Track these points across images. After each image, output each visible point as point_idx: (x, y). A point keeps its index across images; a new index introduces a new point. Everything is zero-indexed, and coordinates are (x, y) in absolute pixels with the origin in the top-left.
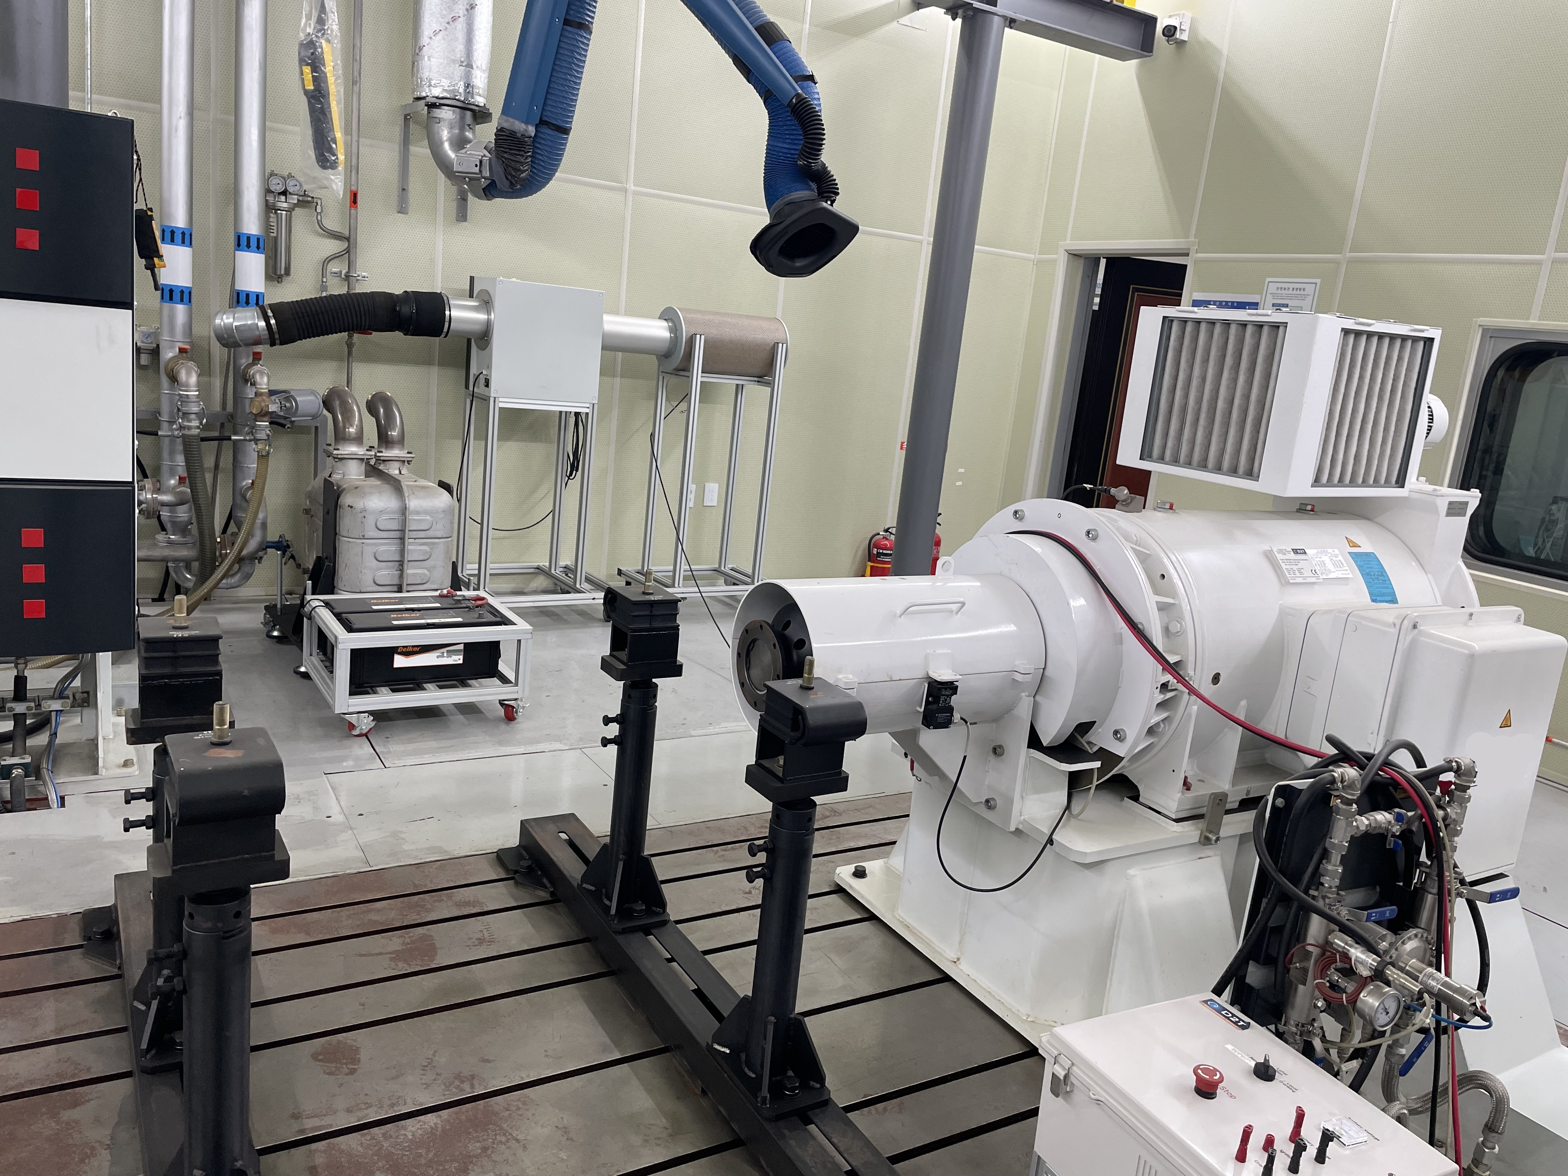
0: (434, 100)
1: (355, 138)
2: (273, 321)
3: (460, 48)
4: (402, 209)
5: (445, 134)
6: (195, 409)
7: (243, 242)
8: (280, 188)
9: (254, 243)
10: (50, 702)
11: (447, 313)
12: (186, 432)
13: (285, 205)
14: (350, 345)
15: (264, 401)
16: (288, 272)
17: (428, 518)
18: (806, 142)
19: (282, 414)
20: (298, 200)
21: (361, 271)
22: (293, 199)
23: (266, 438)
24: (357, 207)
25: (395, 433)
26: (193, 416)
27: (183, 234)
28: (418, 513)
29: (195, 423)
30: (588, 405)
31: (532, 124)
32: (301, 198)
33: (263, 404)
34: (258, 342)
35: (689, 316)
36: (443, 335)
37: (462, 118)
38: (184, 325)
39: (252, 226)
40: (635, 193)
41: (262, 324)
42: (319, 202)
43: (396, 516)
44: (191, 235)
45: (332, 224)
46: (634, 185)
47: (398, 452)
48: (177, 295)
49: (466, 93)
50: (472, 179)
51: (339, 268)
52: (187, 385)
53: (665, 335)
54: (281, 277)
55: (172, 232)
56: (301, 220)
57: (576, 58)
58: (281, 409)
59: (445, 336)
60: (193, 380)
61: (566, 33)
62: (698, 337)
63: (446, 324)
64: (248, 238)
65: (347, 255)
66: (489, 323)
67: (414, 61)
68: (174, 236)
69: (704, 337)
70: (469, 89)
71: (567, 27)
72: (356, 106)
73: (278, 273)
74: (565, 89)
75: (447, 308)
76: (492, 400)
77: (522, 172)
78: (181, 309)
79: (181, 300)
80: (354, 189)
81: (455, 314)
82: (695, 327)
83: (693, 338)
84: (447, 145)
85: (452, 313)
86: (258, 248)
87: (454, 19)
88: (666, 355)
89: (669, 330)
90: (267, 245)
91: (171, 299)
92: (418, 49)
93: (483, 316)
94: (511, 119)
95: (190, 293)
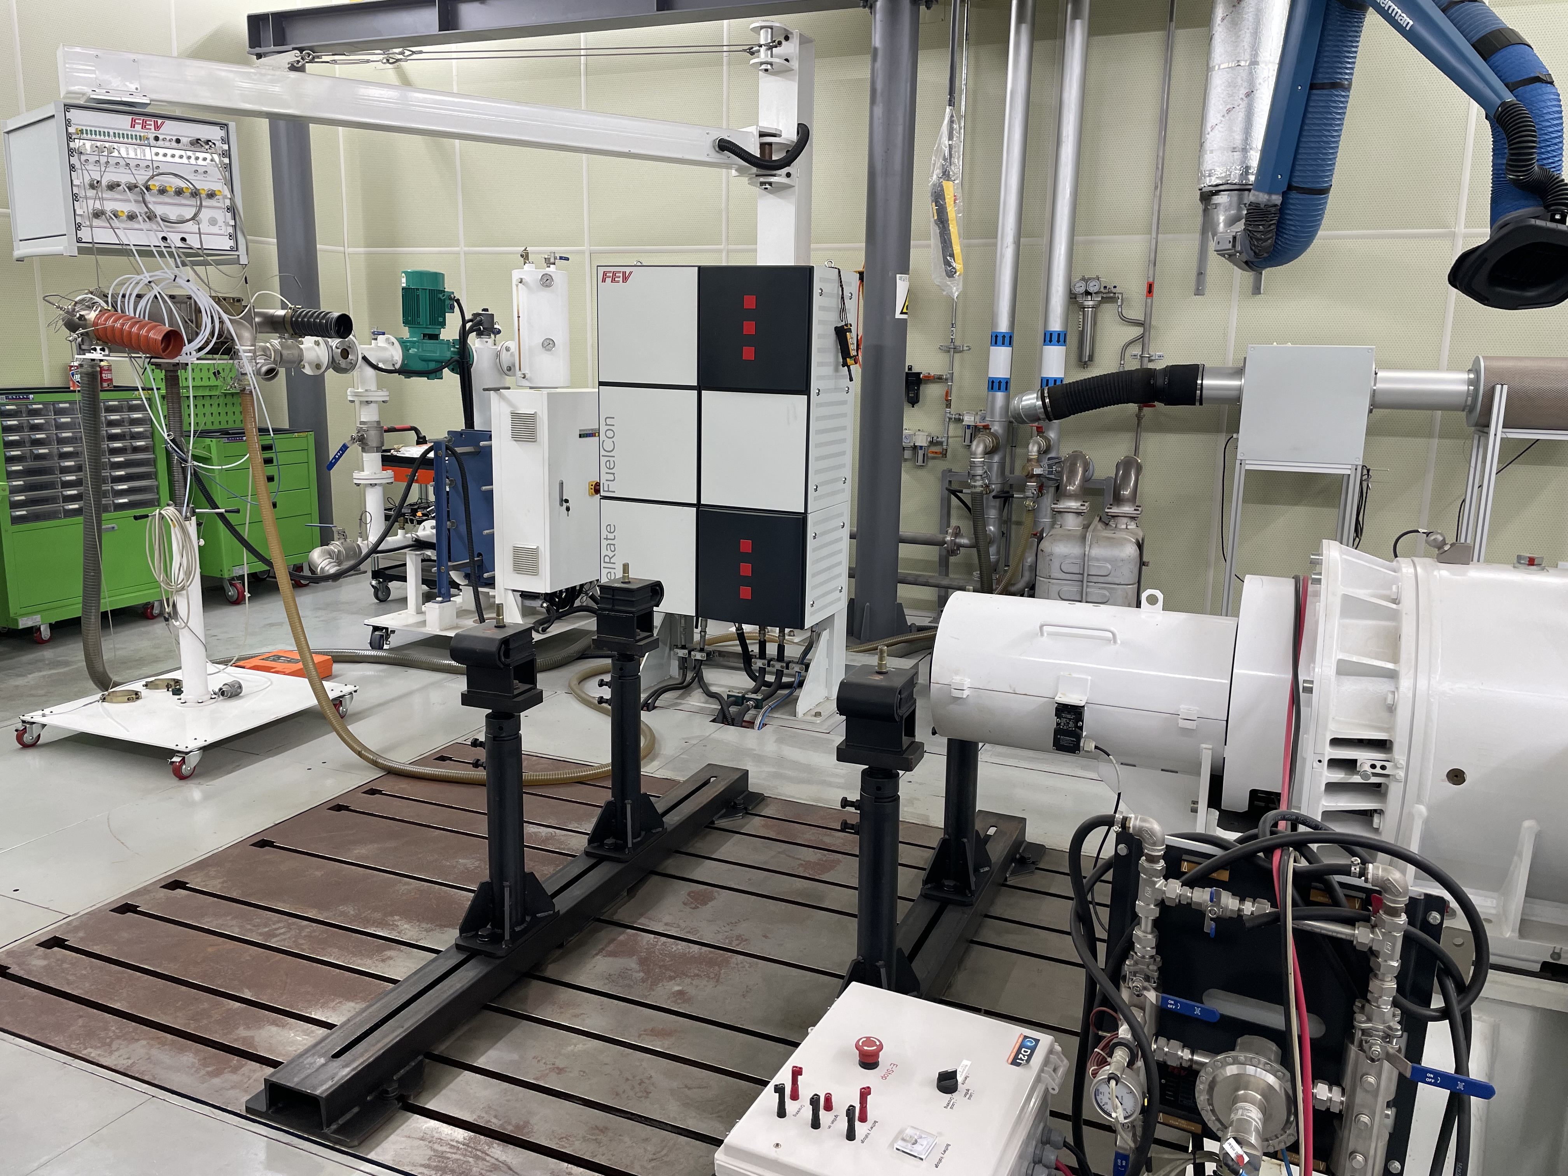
0: (1212, 189)
1: (1154, 235)
2: (1047, 400)
4: (1200, 291)
5: (1222, 218)
6: (980, 472)
7: (1050, 338)
8: (1082, 290)
9: (1055, 338)
11: (1199, 382)
12: (974, 490)
13: (1091, 303)
15: (1032, 465)
16: (1091, 358)
17: (1110, 567)
19: (1053, 476)
20: (1102, 298)
21: (1154, 350)
22: (1098, 297)
23: (1032, 495)
24: (1152, 296)
25: (1127, 493)
26: (978, 478)
27: (1004, 337)
28: (1098, 560)
29: (979, 483)
30: (1350, 467)
31: (1278, 194)
32: (1105, 296)
33: (1030, 468)
34: (1037, 419)
36: (1197, 403)
37: (1238, 199)
38: (1001, 408)
39: (1056, 325)
40: (1465, 236)
41: (1041, 403)
42: (1120, 296)
43: (1078, 561)
44: (1011, 337)
45: (1136, 313)
46: (1466, 227)
47: (1127, 509)
48: (996, 385)
49: (1242, 174)
50: (1230, 255)
51: (1136, 350)
52: (975, 454)
53: (1466, 388)
54: (1085, 363)
55: (996, 336)
56: (1108, 313)
57: (1327, 119)
58: (1051, 473)
59: (1201, 404)
60: (980, 449)
61: (1313, 98)
62: (1498, 387)
63: (1198, 392)
64: (1051, 334)
65: (1141, 339)
66: (1240, 389)
67: (1199, 157)
68: (998, 339)
69: (1505, 387)
70: (1246, 170)
71: (1315, 92)
72: (1156, 208)
73: (1083, 360)
74: (1316, 151)
75: (1200, 378)
76: (1238, 462)
77: (1266, 240)
78: (1000, 396)
79: (999, 389)
80: (1151, 280)
81: (1206, 382)
82: (1498, 377)
83: (1493, 389)
84: (1222, 225)
85: (1204, 382)
86: (1058, 341)
87: (1229, 111)
88: (1471, 409)
89: (1470, 382)
90: (1072, 339)
91: (992, 389)
92: (1202, 145)
93: (1235, 383)
94: (1257, 193)
95: (1007, 383)
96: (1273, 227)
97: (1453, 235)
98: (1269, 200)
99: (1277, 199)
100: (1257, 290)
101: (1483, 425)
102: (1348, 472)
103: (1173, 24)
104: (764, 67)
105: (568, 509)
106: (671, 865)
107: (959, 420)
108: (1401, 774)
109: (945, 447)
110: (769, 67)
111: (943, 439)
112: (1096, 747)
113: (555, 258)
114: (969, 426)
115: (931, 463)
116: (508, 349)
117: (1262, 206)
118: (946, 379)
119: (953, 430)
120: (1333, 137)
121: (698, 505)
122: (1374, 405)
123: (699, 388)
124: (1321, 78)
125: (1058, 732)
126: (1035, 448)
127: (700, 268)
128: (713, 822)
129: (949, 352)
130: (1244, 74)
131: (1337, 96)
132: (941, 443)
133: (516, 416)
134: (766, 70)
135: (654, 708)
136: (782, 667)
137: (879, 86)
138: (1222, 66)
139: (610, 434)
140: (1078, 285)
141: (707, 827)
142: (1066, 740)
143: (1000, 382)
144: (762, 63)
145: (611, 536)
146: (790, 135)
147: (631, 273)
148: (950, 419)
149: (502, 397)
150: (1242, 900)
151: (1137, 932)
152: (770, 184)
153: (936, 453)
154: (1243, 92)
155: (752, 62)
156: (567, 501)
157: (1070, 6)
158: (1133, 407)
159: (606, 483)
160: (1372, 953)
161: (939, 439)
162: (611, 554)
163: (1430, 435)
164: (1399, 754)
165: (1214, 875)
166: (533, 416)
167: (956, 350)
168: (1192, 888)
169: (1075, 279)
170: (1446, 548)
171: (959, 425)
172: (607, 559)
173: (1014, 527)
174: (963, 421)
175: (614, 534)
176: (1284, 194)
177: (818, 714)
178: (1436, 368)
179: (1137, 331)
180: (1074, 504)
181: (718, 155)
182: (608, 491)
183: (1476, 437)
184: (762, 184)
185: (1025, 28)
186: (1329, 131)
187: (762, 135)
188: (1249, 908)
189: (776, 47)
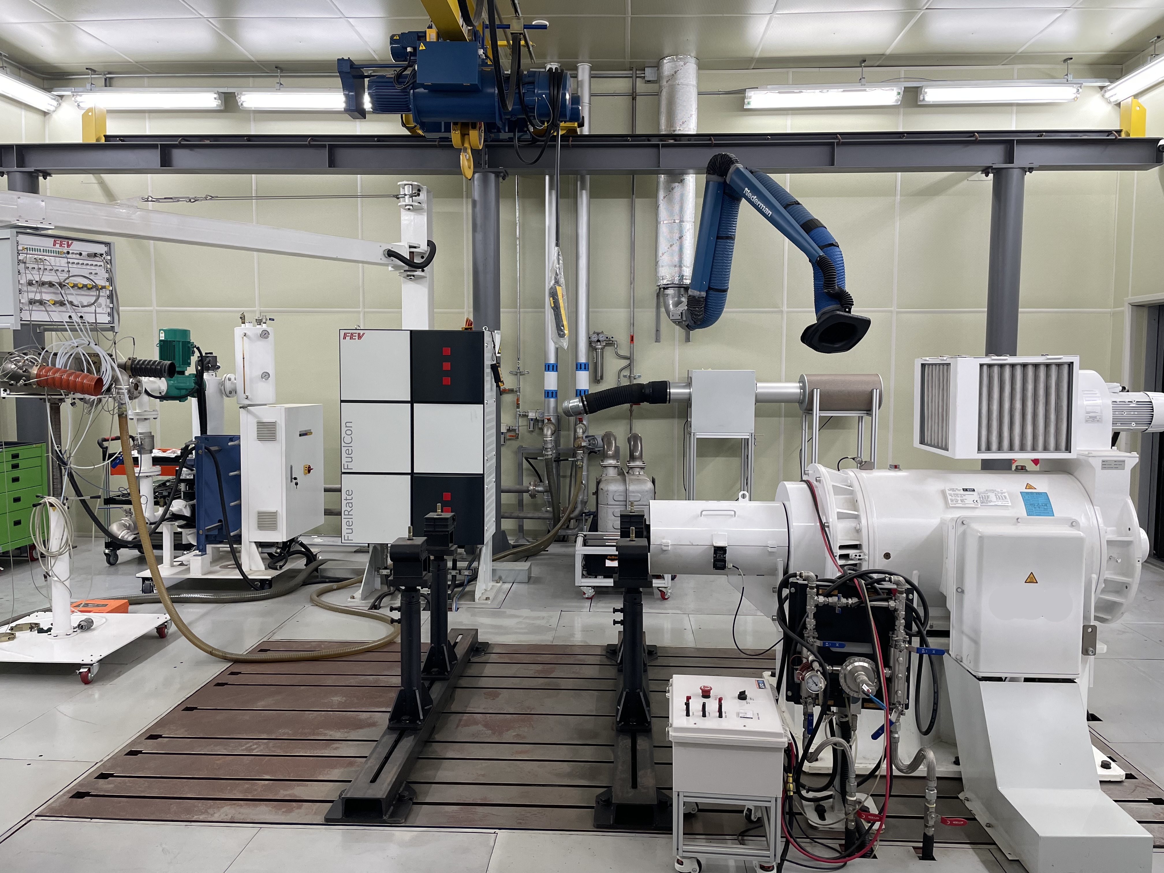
0: (664, 286)
1: (632, 309)
2: (585, 403)
3: (676, 259)
4: (657, 340)
5: (671, 302)
6: (550, 446)
7: (580, 367)
8: (596, 339)
9: (583, 367)
10: (464, 571)
11: (668, 390)
12: (546, 457)
13: (600, 347)
14: (631, 411)
15: (580, 441)
16: (602, 378)
17: (640, 495)
18: (826, 281)
19: (591, 447)
20: (606, 343)
21: (636, 373)
22: (604, 343)
23: (581, 459)
24: (633, 342)
25: (637, 454)
26: (549, 450)
27: (553, 366)
28: (633, 492)
29: (550, 453)
30: (748, 434)
31: (703, 291)
32: (608, 342)
33: (579, 443)
34: (580, 414)
35: (808, 378)
36: (668, 402)
37: (679, 292)
38: (554, 407)
39: (583, 359)
40: (788, 312)
41: (581, 404)
42: (616, 343)
43: (623, 494)
44: (557, 366)
45: (623, 352)
46: (787, 308)
47: (638, 463)
48: (550, 394)
49: (680, 279)
50: (679, 322)
51: (626, 373)
52: (546, 435)
53: (799, 391)
54: (599, 381)
55: (549, 366)
56: (609, 352)
57: (726, 254)
58: (590, 445)
59: (669, 403)
60: (549, 433)
61: (718, 243)
62: (815, 390)
63: (668, 396)
64: (581, 365)
65: (630, 366)
66: (690, 394)
67: (656, 269)
68: (549, 368)
69: (818, 390)
70: (682, 277)
71: (718, 240)
72: (632, 294)
73: (596, 379)
74: (721, 270)
75: (668, 388)
76: (692, 434)
77: (699, 315)
78: (552, 400)
79: (552, 396)
80: (632, 334)
81: (672, 391)
82: (814, 385)
83: (813, 391)
84: (671, 306)
85: (671, 391)
86: (585, 368)
87: (671, 246)
88: (801, 402)
89: (801, 388)
90: (591, 367)
91: (548, 396)
92: (657, 263)
93: (687, 391)
94: (693, 290)
95: (556, 393)
96: (703, 309)
97: (782, 312)
98: (700, 295)
99: (704, 294)
100: (688, 340)
101: (809, 410)
102: (748, 437)
103: (634, 196)
104: (407, 207)
105: (297, 484)
106: (463, 682)
107: (525, 416)
108: (867, 557)
109: (517, 432)
110: (411, 207)
111: (516, 428)
112: (733, 566)
113: (266, 320)
114: (532, 419)
115: (508, 442)
116: (229, 379)
117: (697, 298)
118: (516, 391)
119: (522, 422)
120: (729, 263)
121: (412, 474)
122: (757, 401)
123: (412, 402)
124: (722, 234)
125: (716, 560)
126: (581, 431)
127: (411, 331)
128: (470, 660)
129: (516, 375)
130: (676, 227)
131: (730, 243)
132: (515, 430)
133: (261, 425)
134: (409, 209)
135: (380, 607)
136: (457, 573)
137: (479, 222)
138: (665, 222)
139: (349, 432)
140: (593, 337)
141: (468, 663)
142: (719, 564)
143: (552, 393)
144: (406, 205)
145: (348, 497)
146: (424, 247)
147: (364, 334)
148: (520, 415)
149: (249, 412)
150: (847, 599)
151: (807, 620)
152: (414, 276)
153: (513, 436)
154: (677, 236)
155: (399, 204)
156: (295, 479)
157: (579, 183)
158: (627, 406)
159: (346, 464)
160: (896, 610)
161: (514, 428)
162: (349, 509)
163: (780, 416)
164: (865, 549)
165: (832, 593)
166: (273, 424)
167: (521, 374)
168: (827, 597)
169: (591, 333)
170: (863, 463)
171: (525, 419)
172: (346, 513)
173: (561, 479)
174: (528, 416)
175: (351, 496)
176: (707, 292)
177: (487, 599)
178: (779, 381)
179: (625, 363)
180: (612, 462)
181: (386, 259)
182: (348, 469)
183: (804, 416)
184: (408, 276)
185: (554, 193)
186: (726, 260)
187: (410, 247)
188: (850, 601)
189: (416, 196)
